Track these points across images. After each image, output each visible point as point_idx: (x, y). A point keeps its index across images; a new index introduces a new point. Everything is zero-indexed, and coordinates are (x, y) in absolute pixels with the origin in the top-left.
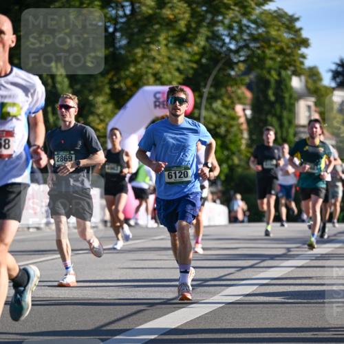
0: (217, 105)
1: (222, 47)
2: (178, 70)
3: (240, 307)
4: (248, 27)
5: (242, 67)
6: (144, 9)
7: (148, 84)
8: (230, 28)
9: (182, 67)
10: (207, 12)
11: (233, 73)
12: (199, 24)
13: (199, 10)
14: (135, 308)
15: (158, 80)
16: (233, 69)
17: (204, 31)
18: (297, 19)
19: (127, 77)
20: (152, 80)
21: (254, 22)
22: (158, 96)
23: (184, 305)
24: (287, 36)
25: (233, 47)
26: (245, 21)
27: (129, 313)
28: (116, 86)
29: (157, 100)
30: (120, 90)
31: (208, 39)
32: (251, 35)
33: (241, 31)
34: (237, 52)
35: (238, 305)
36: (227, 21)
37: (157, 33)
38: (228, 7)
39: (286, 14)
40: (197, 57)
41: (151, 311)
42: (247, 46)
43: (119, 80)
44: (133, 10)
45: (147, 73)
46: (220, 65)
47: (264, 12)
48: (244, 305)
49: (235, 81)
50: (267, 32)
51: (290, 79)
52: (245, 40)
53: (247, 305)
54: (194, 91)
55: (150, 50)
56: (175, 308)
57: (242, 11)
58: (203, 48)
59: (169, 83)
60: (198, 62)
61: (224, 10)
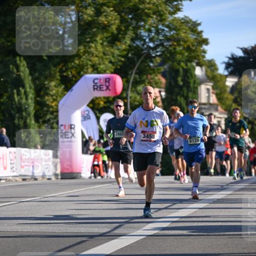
0: (140, 88)
1: (143, 45)
2: (111, 62)
3: (157, 239)
4: (163, 30)
5: (158, 60)
6: (85, 16)
7: (86, 73)
8: (149, 31)
9: (113, 60)
10: (132, 19)
11: (151, 64)
12: (127, 28)
13: (126, 17)
14: (79, 239)
15: (96, 69)
16: (152, 62)
17: (130, 34)
18: (199, 24)
19: (73, 67)
20: (90, 70)
21: (168, 26)
22: (96, 81)
23: (115, 237)
24: (191, 37)
25: (151, 45)
26: (160, 26)
27: (75, 243)
28: (65, 74)
29: (95, 84)
30: (67, 77)
31: (133, 40)
32: (165, 36)
33: (158, 33)
34: (154, 48)
35: (156, 237)
36: (147, 27)
37: (95, 35)
38: (148, 16)
39: (190, 20)
40: (125, 53)
41: (91, 241)
42: (162, 45)
43: (67, 70)
45: (87, 65)
46: (142, 58)
47: (175, 19)
48: (160, 237)
49: (154, 71)
50: (177, 34)
51: (194, 69)
52: (161, 40)
53: (162, 237)
54: (122, 78)
55: (90, 47)
56: (109, 239)
57: (159, 18)
58: (130, 46)
59: (105, 72)
60: (125, 56)
61: (145, 18)
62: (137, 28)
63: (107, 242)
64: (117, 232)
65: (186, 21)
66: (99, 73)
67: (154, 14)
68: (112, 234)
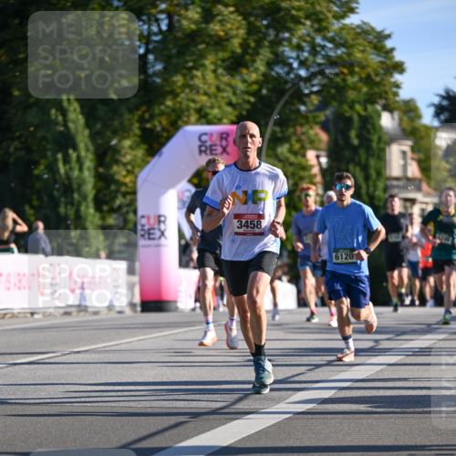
0: (283, 150)
1: (288, 73)
2: (230, 104)
3: (312, 419)
4: (323, 47)
5: (315, 100)
6: (185, 23)
7: (187, 123)
8: (299, 48)
9: (234, 100)
10: (267, 27)
11: (303, 108)
12: (259, 44)
13: (258, 24)
14: (173, 420)
15: (203, 117)
16: (304, 103)
17: (265, 54)
18: (389, 36)
19: (162, 114)
20: (194, 118)
21: (332, 40)
22: (204, 138)
23: (239, 416)
24: (374, 59)
25: (303, 73)
26: (319, 40)
27: (165, 425)
28: (148, 126)
29: (203, 143)
30: (151, 130)
31: (270, 65)
32: (327, 57)
33: (314, 52)
34: (308, 80)
35: (310, 416)
36: (295, 41)
37: (202, 56)
38: (297, 21)
39: (373, 29)
40: (255, 87)
41: (195, 423)
42: (322, 73)
43: (152, 117)
44: (170, 25)
45: (188, 109)
46: (286, 97)
47: (344, 27)
48: (318, 416)
49: (306, 120)
50: (349, 54)
51: (379, 116)
52: (319, 65)
53: (322, 416)
55: (193, 77)
56: (226, 419)
57: (316, 26)
58: (264, 75)
59: (219, 121)
60: (256, 94)
61: (291, 25)
62: (277, 42)
63: (223, 424)
64: (241, 406)
65: (364, 32)
66: (209, 123)
67: (307, 17)
68: (233, 411)
